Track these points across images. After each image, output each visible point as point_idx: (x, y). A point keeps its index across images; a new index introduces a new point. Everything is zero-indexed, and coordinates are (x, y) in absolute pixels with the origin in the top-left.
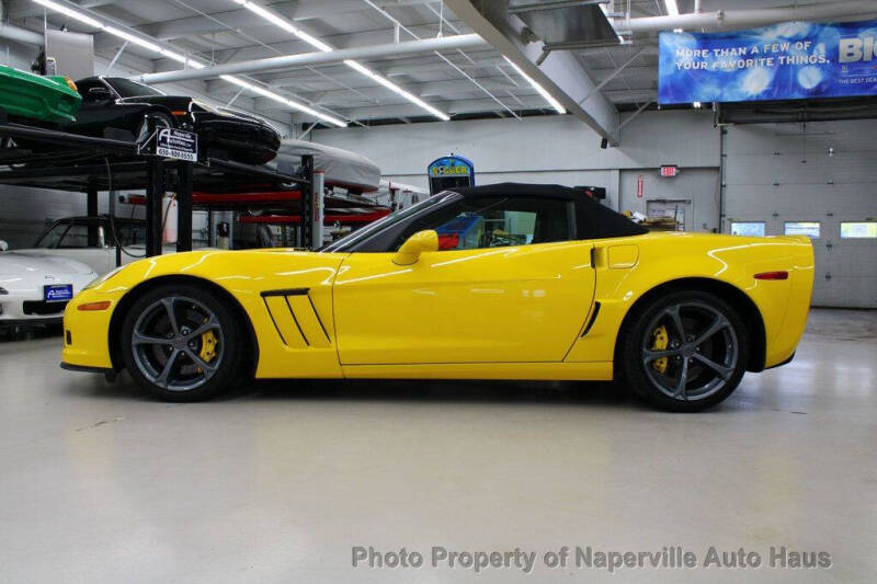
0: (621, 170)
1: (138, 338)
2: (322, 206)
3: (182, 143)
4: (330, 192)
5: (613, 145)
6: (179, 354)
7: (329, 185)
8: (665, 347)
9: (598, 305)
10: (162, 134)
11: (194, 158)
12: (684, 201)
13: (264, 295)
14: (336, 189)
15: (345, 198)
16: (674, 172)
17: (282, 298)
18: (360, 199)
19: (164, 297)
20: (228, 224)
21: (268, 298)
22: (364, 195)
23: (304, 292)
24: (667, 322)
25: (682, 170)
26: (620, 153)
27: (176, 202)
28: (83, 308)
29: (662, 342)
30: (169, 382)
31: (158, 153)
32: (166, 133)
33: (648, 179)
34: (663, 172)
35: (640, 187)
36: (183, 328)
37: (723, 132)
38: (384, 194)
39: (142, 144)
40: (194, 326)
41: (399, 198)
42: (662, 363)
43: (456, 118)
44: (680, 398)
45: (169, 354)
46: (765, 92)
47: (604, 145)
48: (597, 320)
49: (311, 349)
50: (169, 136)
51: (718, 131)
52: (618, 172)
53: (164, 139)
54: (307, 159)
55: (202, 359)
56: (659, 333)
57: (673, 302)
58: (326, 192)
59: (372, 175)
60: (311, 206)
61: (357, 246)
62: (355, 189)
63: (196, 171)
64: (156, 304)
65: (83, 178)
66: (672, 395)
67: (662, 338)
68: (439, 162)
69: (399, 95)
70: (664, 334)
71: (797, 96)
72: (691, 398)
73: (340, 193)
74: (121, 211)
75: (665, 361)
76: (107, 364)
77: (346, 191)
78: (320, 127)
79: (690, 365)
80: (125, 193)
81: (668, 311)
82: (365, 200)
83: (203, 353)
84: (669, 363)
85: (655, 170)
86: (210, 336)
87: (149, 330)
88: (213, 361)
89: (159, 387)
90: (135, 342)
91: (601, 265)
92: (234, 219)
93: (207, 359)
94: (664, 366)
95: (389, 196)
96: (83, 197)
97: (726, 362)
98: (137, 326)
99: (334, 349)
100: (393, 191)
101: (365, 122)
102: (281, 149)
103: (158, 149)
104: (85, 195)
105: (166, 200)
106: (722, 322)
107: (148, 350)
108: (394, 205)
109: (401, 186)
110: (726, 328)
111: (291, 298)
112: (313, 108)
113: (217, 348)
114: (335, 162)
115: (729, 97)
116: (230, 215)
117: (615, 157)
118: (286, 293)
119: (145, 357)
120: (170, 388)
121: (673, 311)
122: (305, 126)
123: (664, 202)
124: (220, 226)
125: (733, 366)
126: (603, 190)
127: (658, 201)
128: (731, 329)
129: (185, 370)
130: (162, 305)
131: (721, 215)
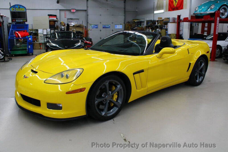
0: (60, 10)
1: (96, 100)
9: (190, 64)
12: (77, 19)
16: (75, 11)
17: (138, 74)
21: (135, 75)
25: (77, 10)
26: (60, 5)
33: (68, 13)
34: (72, 11)
35: (65, 15)
47: (58, 3)
48: (190, 67)
49: (142, 89)
68: (14, 6)
85: (70, 10)
99: (147, 87)
111: (140, 74)
123: (72, 19)
127: (70, 19)
131: (88, 23)
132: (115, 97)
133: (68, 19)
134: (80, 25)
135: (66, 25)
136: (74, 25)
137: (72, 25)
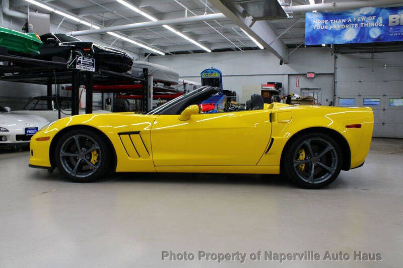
0: (289, 75)
1: (63, 153)
2: (152, 91)
3: (88, 63)
4: (156, 85)
5: (285, 63)
6: (81, 160)
7: (155, 82)
8: (304, 159)
9: (273, 139)
10: (79, 59)
11: (93, 70)
12: (318, 89)
13: (120, 134)
14: (158, 84)
15: (162, 87)
16: (313, 75)
17: (128, 135)
18: (169, 88)
19: (74, 135)
20: (111, 99)
21: (121, 136)
22: (171, 86)
23: (138, 133)
24: (305, 147)
25: (317, 75)
26: (288, 67)
27: (85, 90)
28: (38, 139)
29: (302, 156)
30: (77, 173)
31: (77, 68)
32: (80, 59)
33: (301, 79)
34: (308, 76)
35: (298, 82)
36: (83, 149)
37: (336, 57)
38: (181, 86)
39: (69, 64)
40: (88, 148)
41: (188, 87)
42: (302, 166)
43: (214, 51)
44: (310, 182)
45: (77, 161)
46: (354, 40)
47: (281, 64)
48: (272, 146)
49: (141, 159)
50: (82, 60)
51: (333, 57)
52: (287, 76)
53: (80, 62)
54: (145, 70)
55: (92, 163)
56: (301, 152)
57: (307, 138)
58: (154, 85)
59: (175, 77)
60: (147, 91)
61: (163, 112)
62: (168, 84)
63: (94, 76)
64: (71, 138)
65: (45, 79)
66: (307, 181)
67: (302, 155)
68: (206, 71)
69: (187, 40)
70: (303, 153)
71: (369, 41)
72: (316, 182)
73: (160, 85)
74: (62, 94)
75: (304, 165)
76: (49, 165)
77: (163, 84)
78: (153, 55)
79: (315, 167)
80: (64, 85)
81: (305, 142)
82: (172, 88)
83: (92, 160)
84: (305, 166)
85: (304, 75)
86: (95, 152)
87: (68, 150)
88: (96, 164)
89: (72, 176)
90: (61, 155)
91: (274, 121)
92: (114, 97)
93: (94, 163)
94: (303, 167)
95: (183, 87)
96: (45, 87)
97: (332, 166)
98: (62, 148)
99: (152, 159)
100: (185, 84)
101: (173, 53)
102: (133, 65)
103: (77, 66)
104: (46, 86)
105: (81, 89)
106: (330, 147)
107: (67, 159)
108: (185, 91)
109: (189, 82)
110: (332, 150)
111: (132, 136)
112: (149, 46)
113: (98, 158)
114: (158, 71)
115: (337, 42)
116: (111, 95)
117: (286, 69)
118: (129, 133)
119: (66, 162)
120: (77, 176)
121: (307, 143)
122: (146, 55)
123: (308, 89)
124: (107, 100)
125: (335, 168)
126: (281, 84)
127: (306, 89)
128: (334, 151)
129: (84, 168)
130: (73, 138)
131: (335, 96)
132: (94, 158)
133: (301, 89)
134: (308, 98)
135: (286, 98)
136: (297, 98)
137: (295, 98)
